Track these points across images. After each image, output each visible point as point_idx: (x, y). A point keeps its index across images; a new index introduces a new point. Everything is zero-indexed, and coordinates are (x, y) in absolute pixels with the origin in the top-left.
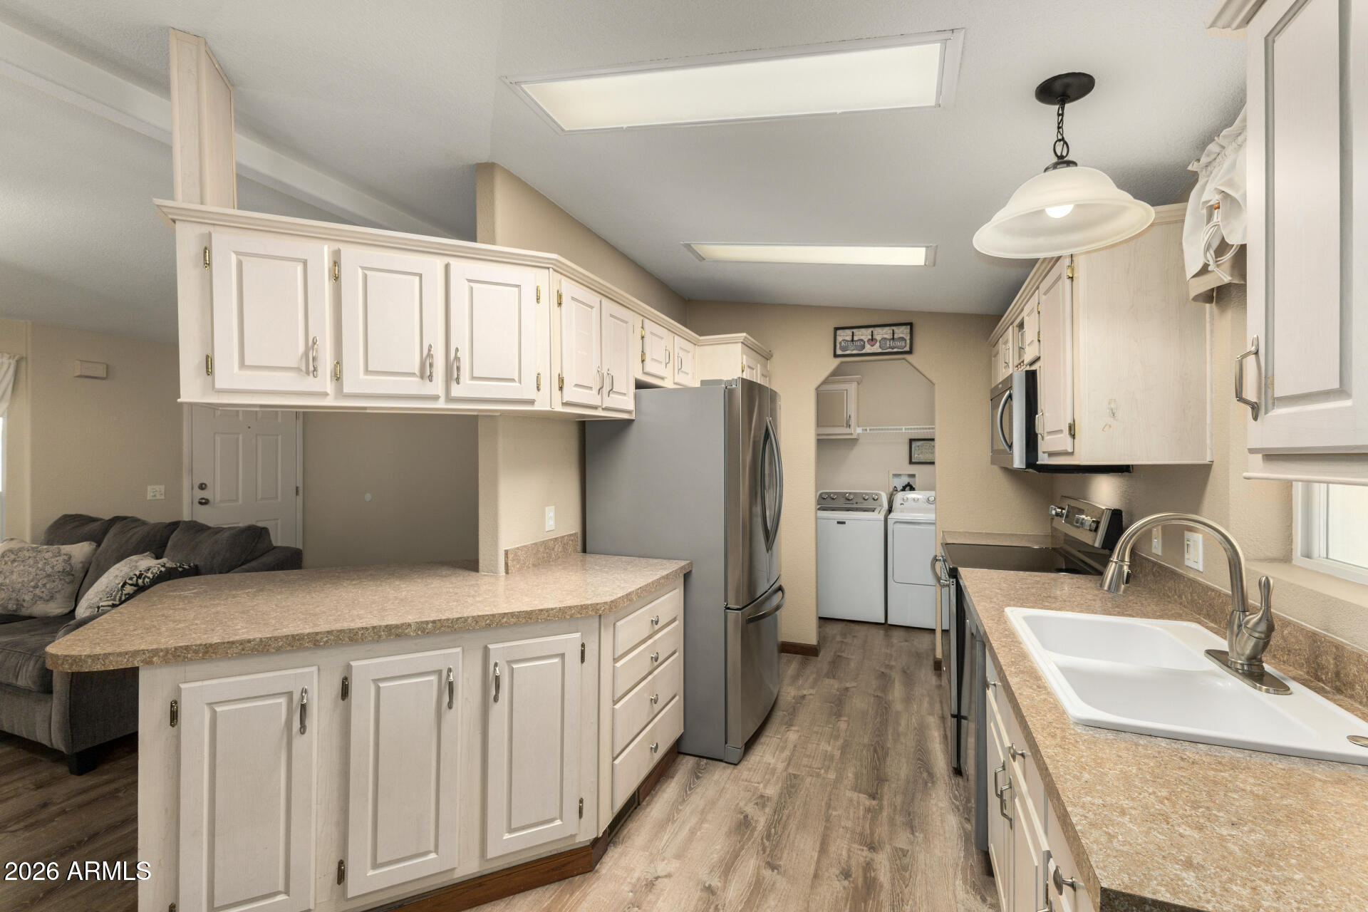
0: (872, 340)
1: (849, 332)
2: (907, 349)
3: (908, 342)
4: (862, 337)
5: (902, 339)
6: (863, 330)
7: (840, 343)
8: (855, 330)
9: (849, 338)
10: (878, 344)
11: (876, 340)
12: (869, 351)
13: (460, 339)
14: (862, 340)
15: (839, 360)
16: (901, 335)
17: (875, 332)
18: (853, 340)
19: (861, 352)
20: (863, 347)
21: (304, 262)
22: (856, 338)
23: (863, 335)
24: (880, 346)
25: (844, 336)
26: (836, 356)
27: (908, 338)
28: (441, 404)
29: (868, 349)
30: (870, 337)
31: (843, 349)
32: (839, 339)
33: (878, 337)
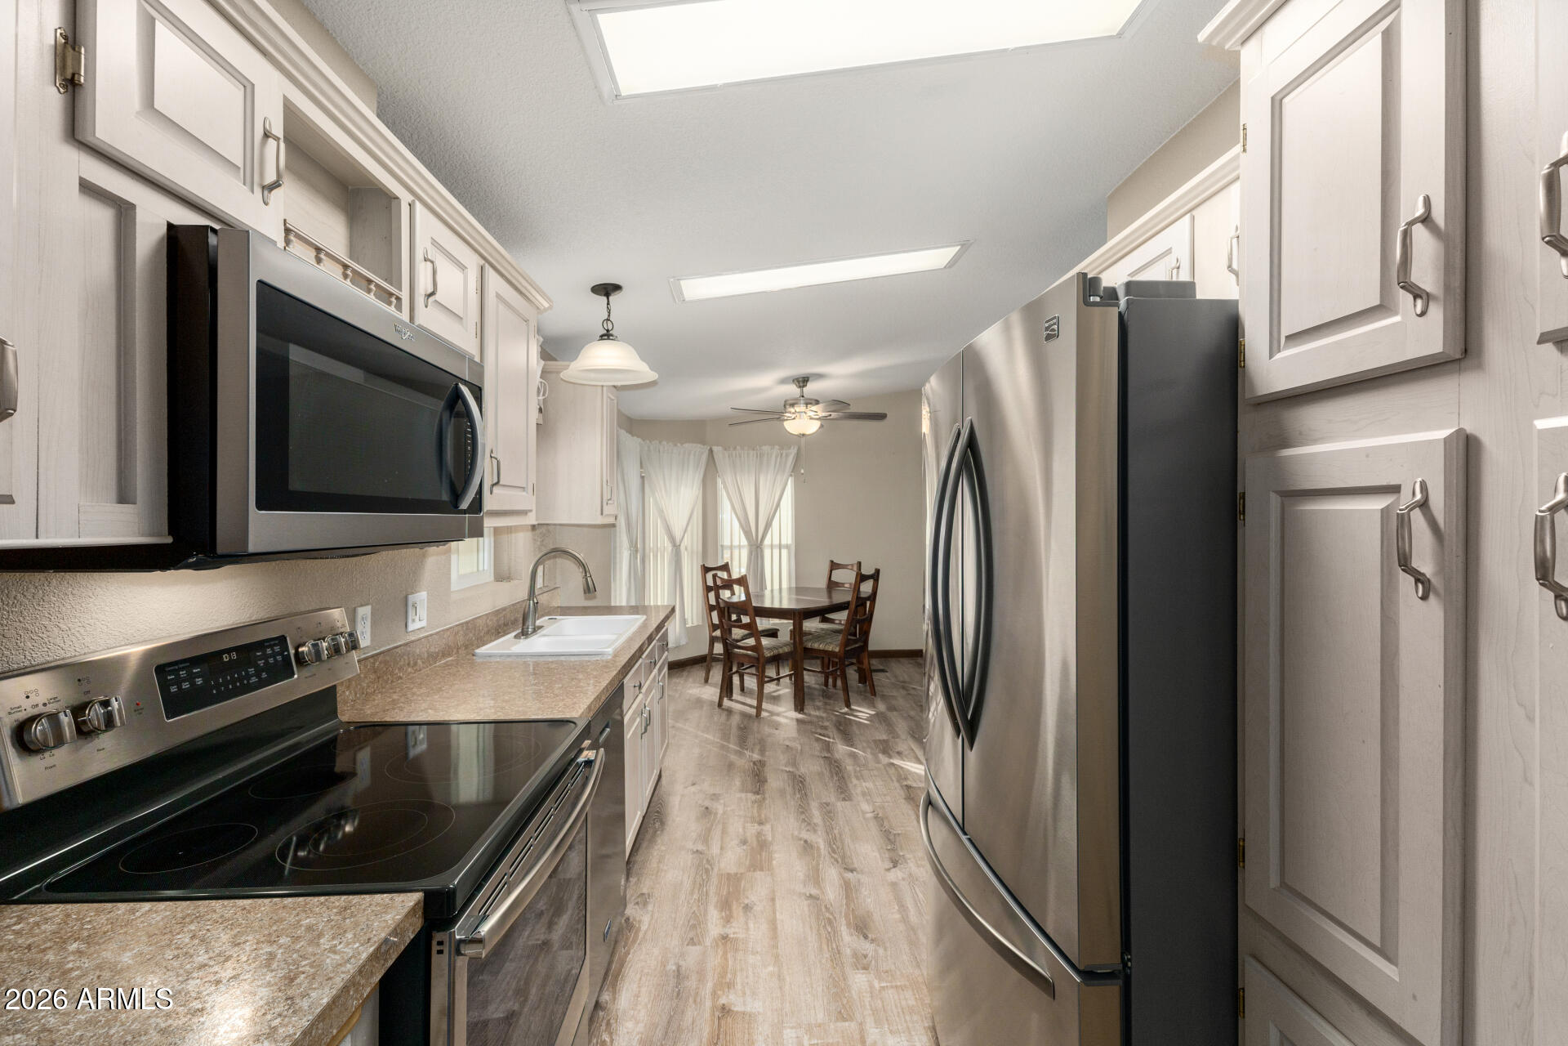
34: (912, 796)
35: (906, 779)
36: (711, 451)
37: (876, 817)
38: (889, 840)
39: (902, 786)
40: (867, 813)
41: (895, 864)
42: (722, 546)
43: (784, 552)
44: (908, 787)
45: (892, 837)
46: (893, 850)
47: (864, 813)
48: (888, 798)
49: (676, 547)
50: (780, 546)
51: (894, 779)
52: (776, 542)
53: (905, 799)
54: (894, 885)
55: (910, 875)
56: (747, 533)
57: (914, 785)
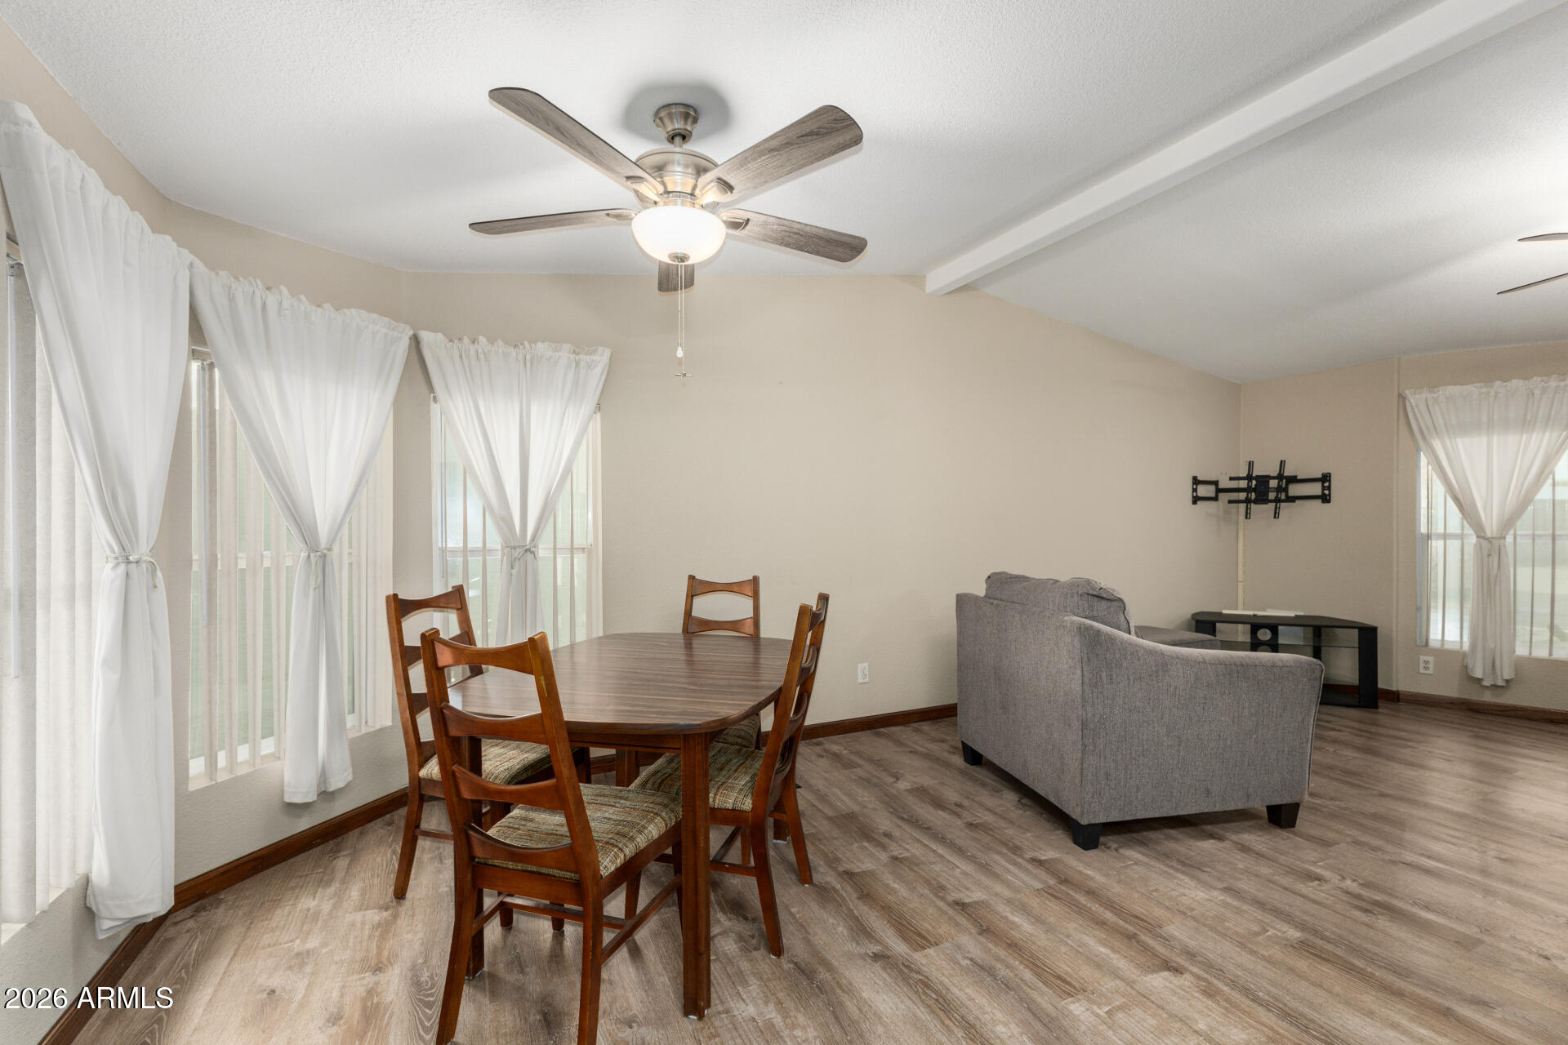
36: (416, 341)
42: (443, 551)
43: (580, 560)
49: (320, 560)
50: (572, 550)
52: (563, 540)
56: (504, 522)
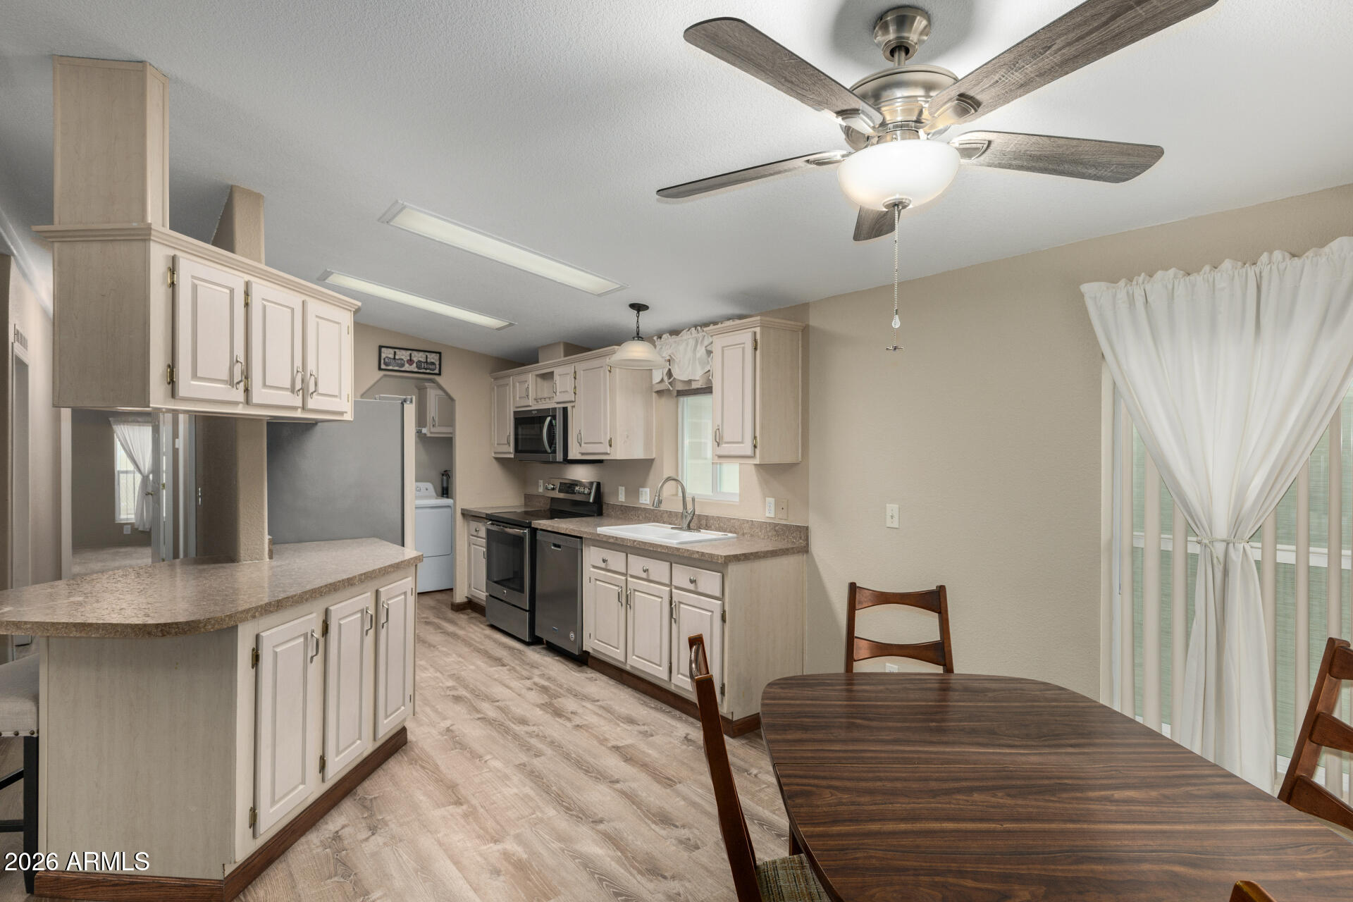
0: (411, 360)
1: (392, 351)
2: (437, 371)
3: (438, 366)
4: (403, 357)
5: (433, 364)
6: (403, 352)
7: (384, 359)
8: (396, 350)
9: (392, 356)
10: (415, 365)
11: (414, 362)
12: (408, 370)
13: (311, 366)
14: (402, 359)
15: (382, 373)
16: (432, 361)
17: (413, 355)
18: (394, 358)
19: (401, 369)
20: (403, 365)
21: (230, 291)
22: (397, 357)
23: (403, 355)
24: (417, 367)
25: (387, 353)
26: (380, 369)
27: (437, 363)
28: (298, 414)
29: (407, 367)
30: (409, 358)
31: (386, 364)
32: (383, 356)
33: (415, 359)
34: (450, 791)
35: (466, 816)
37: (480, 757)
38: (460, 744)
39: (468, 802)
40: (492, 759)
41: (448, 730)
44: (458, 803)
45: (458, 746)
46: (453, 737)
47: (495, 758)
48: (477, 780)
51: (482, 810)
53: (458, 785)
54: (445, 718)
55: (435, 727)
57: (451, 808)
